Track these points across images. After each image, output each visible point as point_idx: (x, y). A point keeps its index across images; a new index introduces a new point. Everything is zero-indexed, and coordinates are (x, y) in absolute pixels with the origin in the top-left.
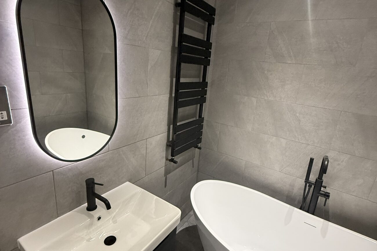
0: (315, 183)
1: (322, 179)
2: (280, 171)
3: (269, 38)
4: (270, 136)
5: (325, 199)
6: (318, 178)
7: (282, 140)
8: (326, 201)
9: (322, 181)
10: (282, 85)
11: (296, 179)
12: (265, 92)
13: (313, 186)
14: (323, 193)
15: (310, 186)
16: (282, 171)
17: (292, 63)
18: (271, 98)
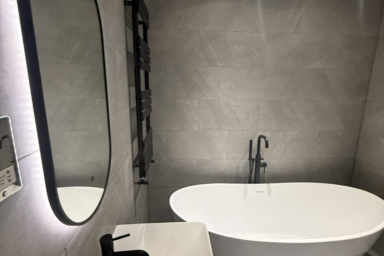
0: (256, 158)
1: (259, 154)
2: (227, 158)
3: (200, 45)
4: (215, 131)
5: (263, 168)
6: (257, 154)
7: (225, 132)
8: (264, 168)
9: (260, 155)
10: (217, 85)
11: (240, 161)
12: (205, 93)
13: (255, 161)
14: (263, 164)
15: (253, 162)
16: (228, 158)
17: (222, 66)
18: (211, 98)
